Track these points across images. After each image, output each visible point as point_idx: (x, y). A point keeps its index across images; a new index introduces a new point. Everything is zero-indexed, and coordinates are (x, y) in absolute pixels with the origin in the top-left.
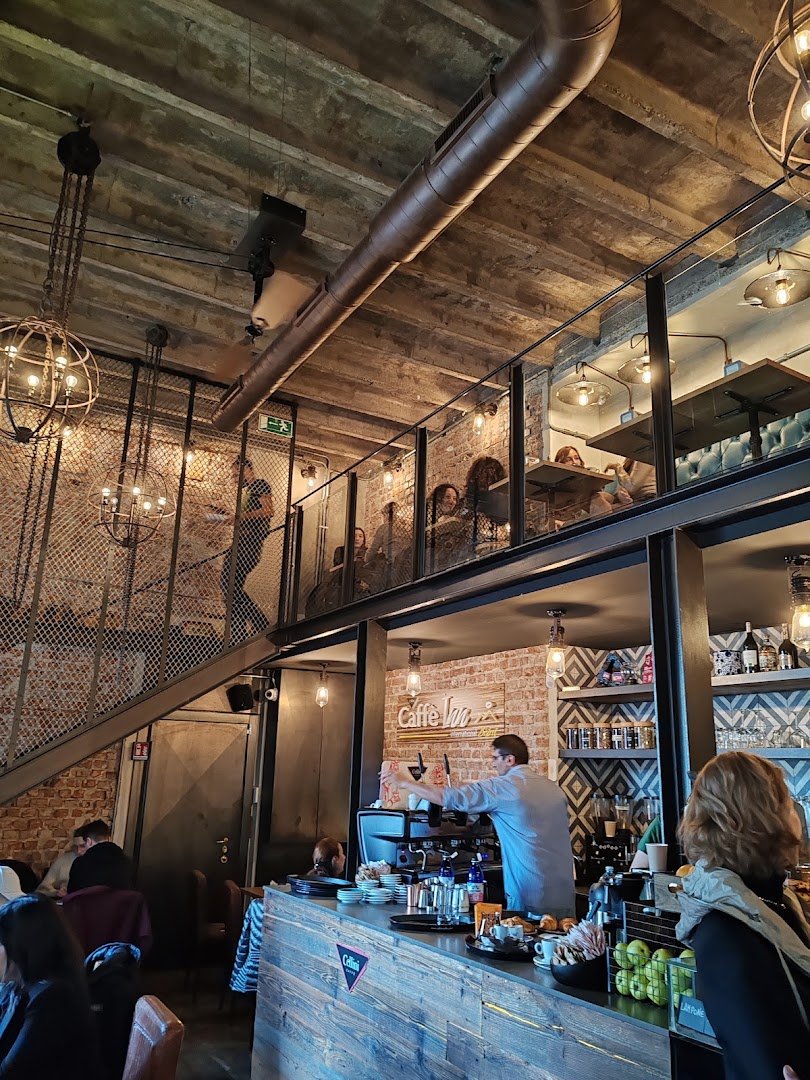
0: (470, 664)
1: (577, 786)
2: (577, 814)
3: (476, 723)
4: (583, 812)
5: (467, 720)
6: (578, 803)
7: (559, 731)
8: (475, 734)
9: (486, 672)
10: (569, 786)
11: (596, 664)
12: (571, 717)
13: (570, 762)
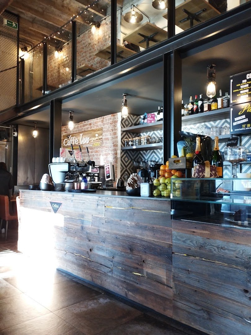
0: (90, 122)
1: (126, 159)
2: (126, 168)
3: (92, 142)
4: (128, 167)
5: (89, 141)
6: (126, 164)
7: (121, 141)
8: (92, 145)
9: (96, 124)
10: (124, 159)
11: (134, 120)
12: (125, 137)
13: (125, 151)
